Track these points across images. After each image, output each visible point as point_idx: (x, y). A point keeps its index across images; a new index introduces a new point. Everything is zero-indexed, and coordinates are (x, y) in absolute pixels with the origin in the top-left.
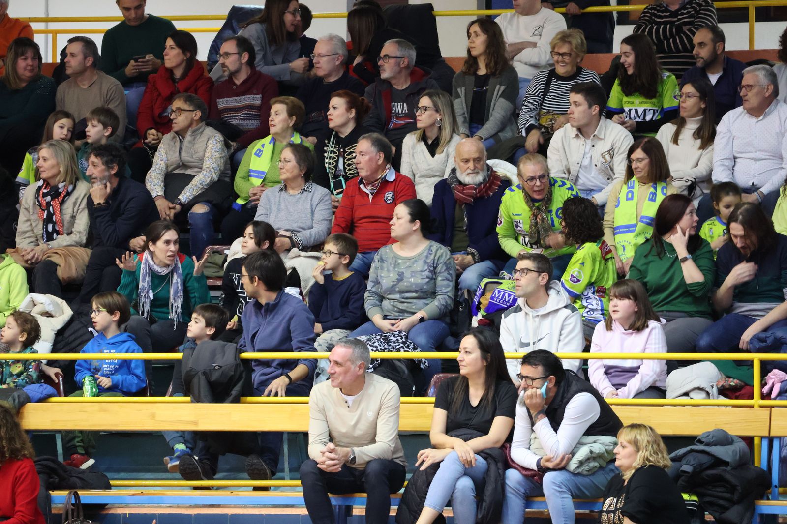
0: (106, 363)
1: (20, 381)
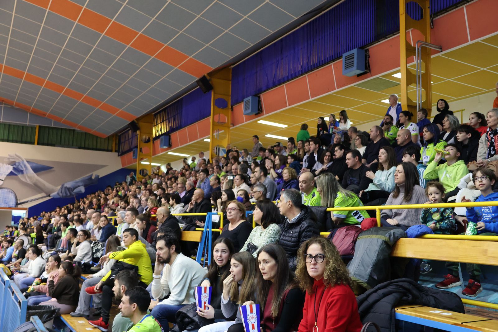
0: (485, 213)
1: (444, 224)
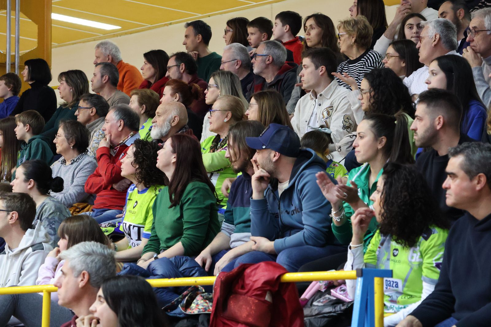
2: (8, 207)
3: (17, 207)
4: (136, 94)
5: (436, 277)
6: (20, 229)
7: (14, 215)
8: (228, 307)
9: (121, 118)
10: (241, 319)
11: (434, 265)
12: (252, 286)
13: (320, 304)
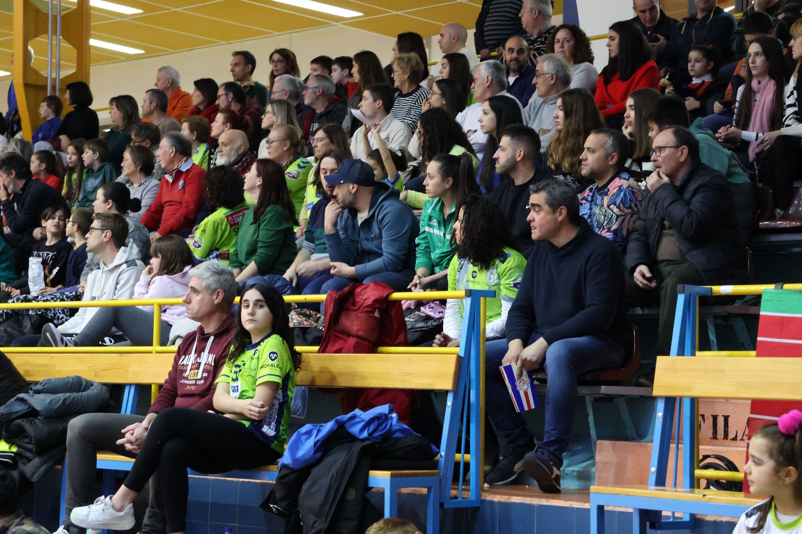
2: (102, 226)
3: (111, 226)
4: (186, 121)
5: (513, 295)
6: (114, 246)
7: (108, 234)
8: (340, 321)
9: (173, 145)
10: (353, 333)
11: (512, 285)
12: (362, 304)
13: (411, 320)
